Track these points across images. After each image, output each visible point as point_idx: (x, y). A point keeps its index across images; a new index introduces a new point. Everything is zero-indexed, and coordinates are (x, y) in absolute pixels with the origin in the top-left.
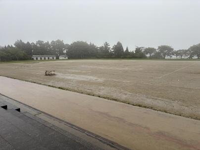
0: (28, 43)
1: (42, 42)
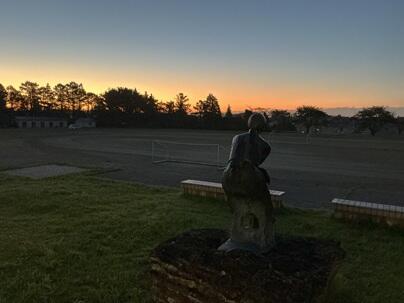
1: (35, 85)
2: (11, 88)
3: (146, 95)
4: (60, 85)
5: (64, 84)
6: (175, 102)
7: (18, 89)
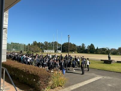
0: (39, 43)
1: (47, 42)
2: (42, 43)
5: (53, 42)
7: (43, 43)
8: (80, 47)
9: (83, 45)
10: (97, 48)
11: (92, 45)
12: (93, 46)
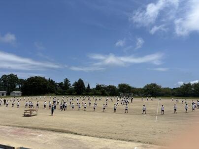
3: (49, 80)
4: (5, 75)
5: (7, 75)
6: (64, 82)
8: (61, 84)
9: (67, 81)
10: (89, 85)
11: (80, 81)
12: (83, 83)
